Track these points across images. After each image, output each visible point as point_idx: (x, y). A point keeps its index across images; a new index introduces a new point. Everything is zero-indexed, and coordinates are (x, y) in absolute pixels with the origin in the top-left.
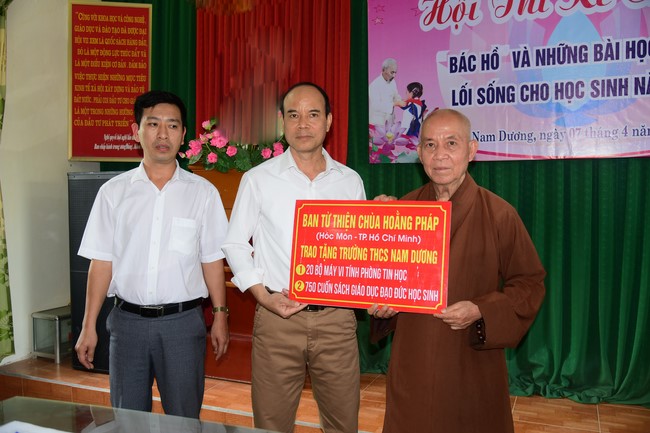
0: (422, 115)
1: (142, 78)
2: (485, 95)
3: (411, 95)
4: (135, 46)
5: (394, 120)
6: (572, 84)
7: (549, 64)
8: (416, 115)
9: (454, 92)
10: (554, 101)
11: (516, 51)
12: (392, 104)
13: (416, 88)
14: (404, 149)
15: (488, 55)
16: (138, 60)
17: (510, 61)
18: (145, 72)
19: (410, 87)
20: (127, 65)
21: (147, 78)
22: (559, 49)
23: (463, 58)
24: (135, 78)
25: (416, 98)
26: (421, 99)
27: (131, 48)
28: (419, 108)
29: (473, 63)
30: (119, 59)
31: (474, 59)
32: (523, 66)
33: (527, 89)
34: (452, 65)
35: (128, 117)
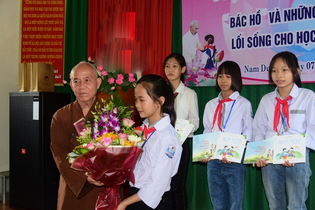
0: (214, 55)
1: (60, 36)
2: (252, 41)
3: (207, 43)
4: (57, 18)
5: (197, 59)
6: (307, 32)
7: (293, 20)
8: (210, 56)
9: (233, 40)
10: (296, 44)
11: (272, 12)
12: (196, 49)
13: (210, 38)
14: (203, 77)
15: (254, 15)
16: (58, 26)
18: (62, 33)
19: (207, 38)
20: (52, 29)
21: (63, 36)
22: (299, 9)
23: (238, 18)
24: (57, 37)
25: (210, 45)
26: (213, 45)
27: (55, 19)
28: (212, 51)
29: (244, 21)
30: (48, 26)
31: (245, 19)
32: (276, 22)
33: (279, 37)
34: (231, 22)
35: (52, 60)
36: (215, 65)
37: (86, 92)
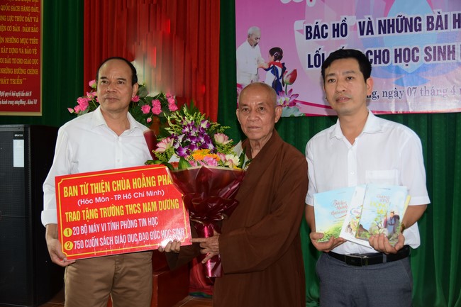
0: (282, 76)
1: (34, 41)
3: (272, 59)
4: (28, 12)
5: (258, 80)
6: (408, 49)
7: (389, 32)
8: (277, 76)
9: (309, 55)
10: (394, 64)
11: (362, 21)
12: (257, 66)
13: (277, 53)
15: (338, 25)
16: (31, 24)
17: (356, 30)
18: (37, 35)
19: (272, 51)
20: (21, 29)
21: (39, 41)
22: (397, 20)
23: (317, 27)
24: (29, 41)
25: (277, 61)
26: (282, 62)
27: (25, 14)
28: (280, 70)
29: (325, 31)
30: (13, 23)
31: (327, 28)
32: (367, 34)
33: (371, 54)
34: (307, 32)
35: (22, 76)
36: (284, 89)
37: (258, 125)
